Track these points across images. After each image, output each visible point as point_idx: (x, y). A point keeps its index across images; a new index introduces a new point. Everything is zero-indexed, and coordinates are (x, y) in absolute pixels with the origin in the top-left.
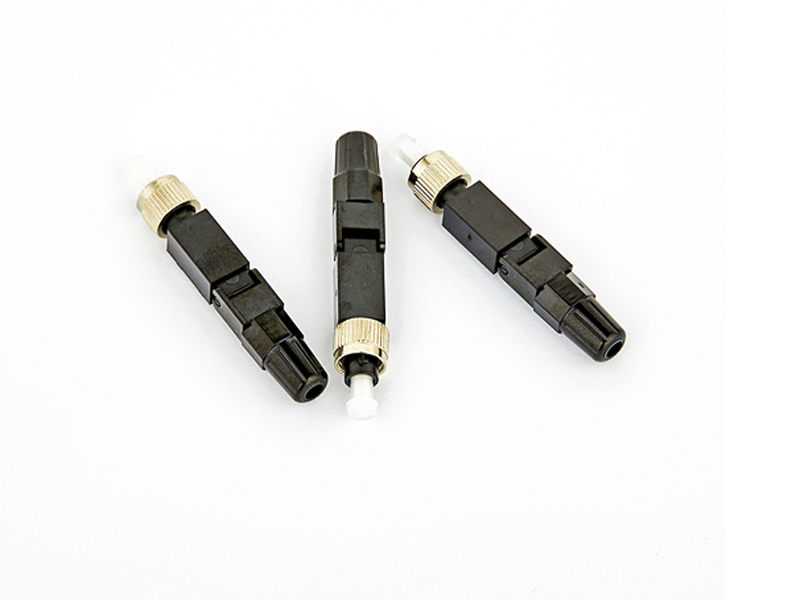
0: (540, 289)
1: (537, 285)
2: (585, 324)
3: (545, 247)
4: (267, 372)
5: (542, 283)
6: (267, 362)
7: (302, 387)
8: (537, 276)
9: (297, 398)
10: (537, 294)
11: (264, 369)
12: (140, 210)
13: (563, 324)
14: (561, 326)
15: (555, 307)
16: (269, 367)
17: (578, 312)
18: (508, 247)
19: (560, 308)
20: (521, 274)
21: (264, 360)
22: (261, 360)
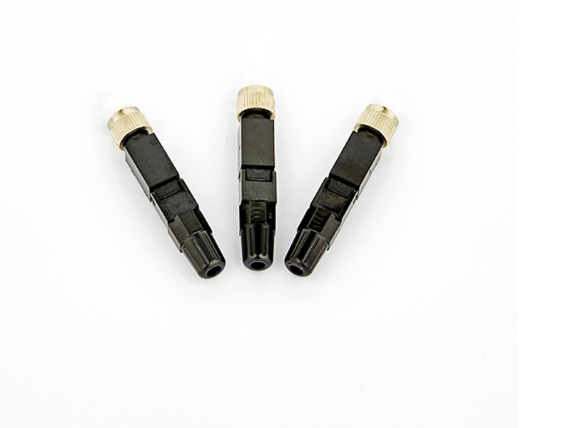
4: (183, 254)
6: (183, 246)
7: (206, 268)
9: (201, 274)
11: (181, 252)
12: (110, 129)
16: (185, 251)
21: (181, 245)
22: (179, 245)
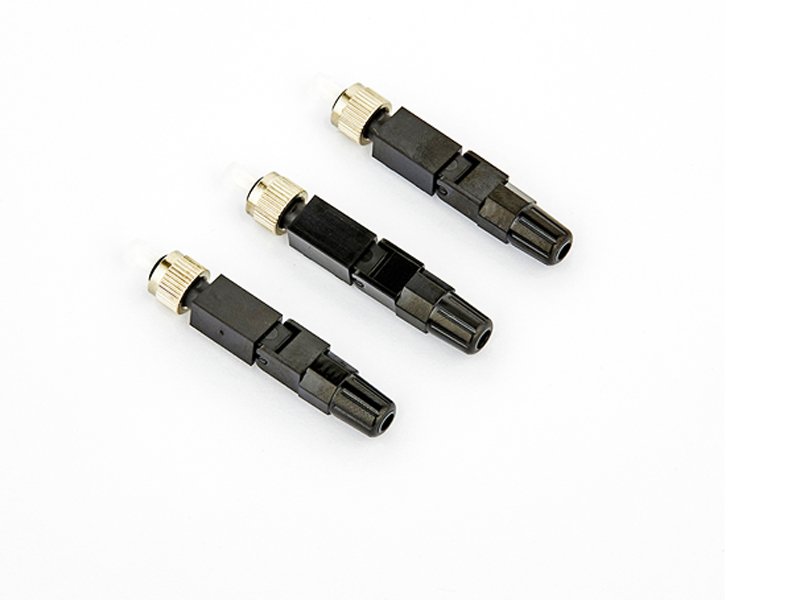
0: (302, 374)
1: (300, 370)
2: (355, 401)
3: (299, 331)
5: (304, 368)
8: (298, 361)
10: (301, 380)
13: (331, 405)
14: (329, 407)
15: (321, 390)
17: (345, 391)
18: (263, 337)
19: (327, 390)
20: (282, 362)
